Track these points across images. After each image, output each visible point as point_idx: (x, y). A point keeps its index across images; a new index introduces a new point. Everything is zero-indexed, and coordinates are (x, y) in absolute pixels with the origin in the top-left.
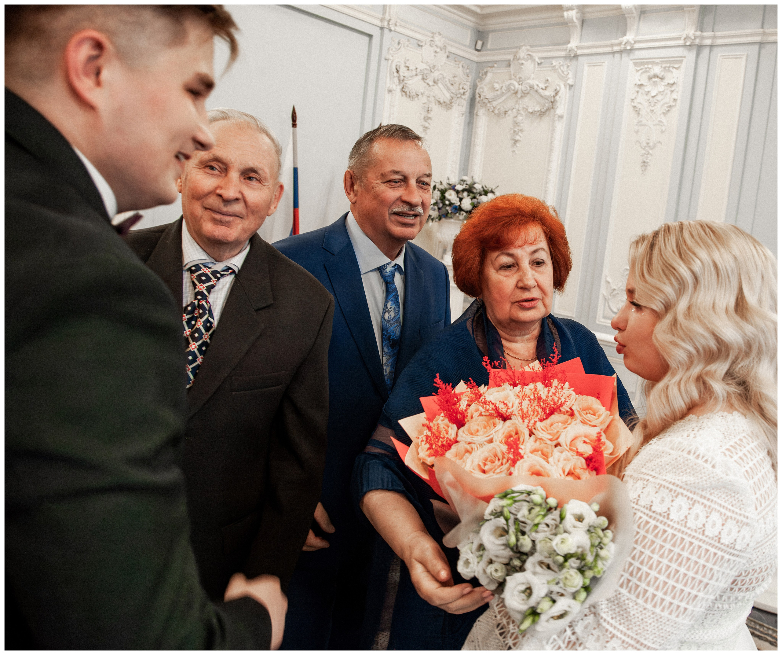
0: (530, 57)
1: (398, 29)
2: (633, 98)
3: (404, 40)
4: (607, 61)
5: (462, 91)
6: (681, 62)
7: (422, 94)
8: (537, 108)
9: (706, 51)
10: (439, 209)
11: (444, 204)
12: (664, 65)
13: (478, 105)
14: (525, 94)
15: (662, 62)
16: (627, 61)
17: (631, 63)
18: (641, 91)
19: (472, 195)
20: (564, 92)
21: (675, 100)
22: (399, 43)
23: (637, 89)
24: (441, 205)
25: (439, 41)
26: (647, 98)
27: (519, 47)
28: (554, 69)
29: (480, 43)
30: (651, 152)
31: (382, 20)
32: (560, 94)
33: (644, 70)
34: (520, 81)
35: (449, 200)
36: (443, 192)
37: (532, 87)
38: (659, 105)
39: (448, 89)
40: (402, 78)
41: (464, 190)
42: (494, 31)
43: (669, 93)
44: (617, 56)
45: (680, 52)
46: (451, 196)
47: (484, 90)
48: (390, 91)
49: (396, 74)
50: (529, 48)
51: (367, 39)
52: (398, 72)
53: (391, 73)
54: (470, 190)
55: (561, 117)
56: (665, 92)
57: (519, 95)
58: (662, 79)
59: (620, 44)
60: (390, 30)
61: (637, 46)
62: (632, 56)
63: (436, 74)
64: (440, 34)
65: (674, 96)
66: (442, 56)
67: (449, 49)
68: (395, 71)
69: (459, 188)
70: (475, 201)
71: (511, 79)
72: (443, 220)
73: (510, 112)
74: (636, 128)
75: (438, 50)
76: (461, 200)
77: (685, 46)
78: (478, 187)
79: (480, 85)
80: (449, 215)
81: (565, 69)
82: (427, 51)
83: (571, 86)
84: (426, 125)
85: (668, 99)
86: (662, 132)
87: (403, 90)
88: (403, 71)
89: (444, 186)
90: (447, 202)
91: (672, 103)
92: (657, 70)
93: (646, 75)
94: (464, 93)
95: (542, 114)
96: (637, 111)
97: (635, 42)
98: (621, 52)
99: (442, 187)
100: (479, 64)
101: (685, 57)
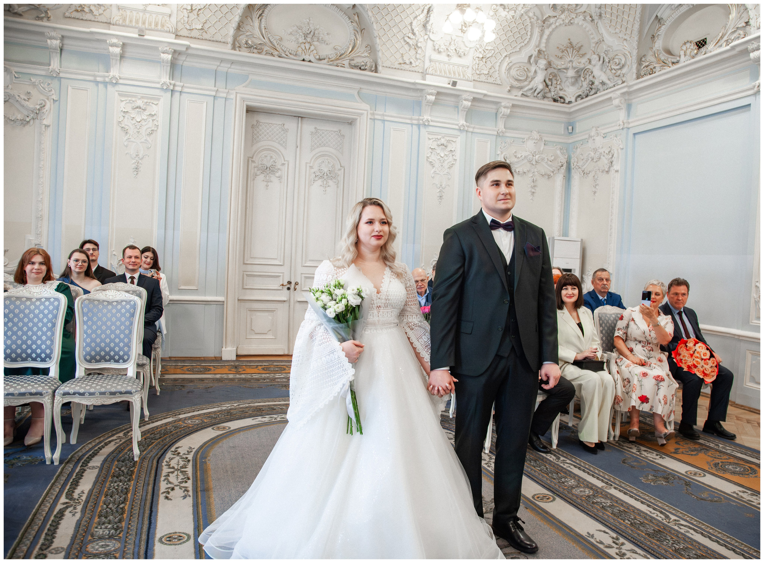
2: (120, 120)
6: (158, 100)
9: (177, 95)
12: (146, 101)
17: (116, 93)
18: (127, 116)
33: (128, 101)
43: (151, 121)
45: (158, 92)
55: (47, 126)
56: (148, 120)
61: (121, 81)
74: (126, 143)
77: (162, 89)
92: (139, 103)
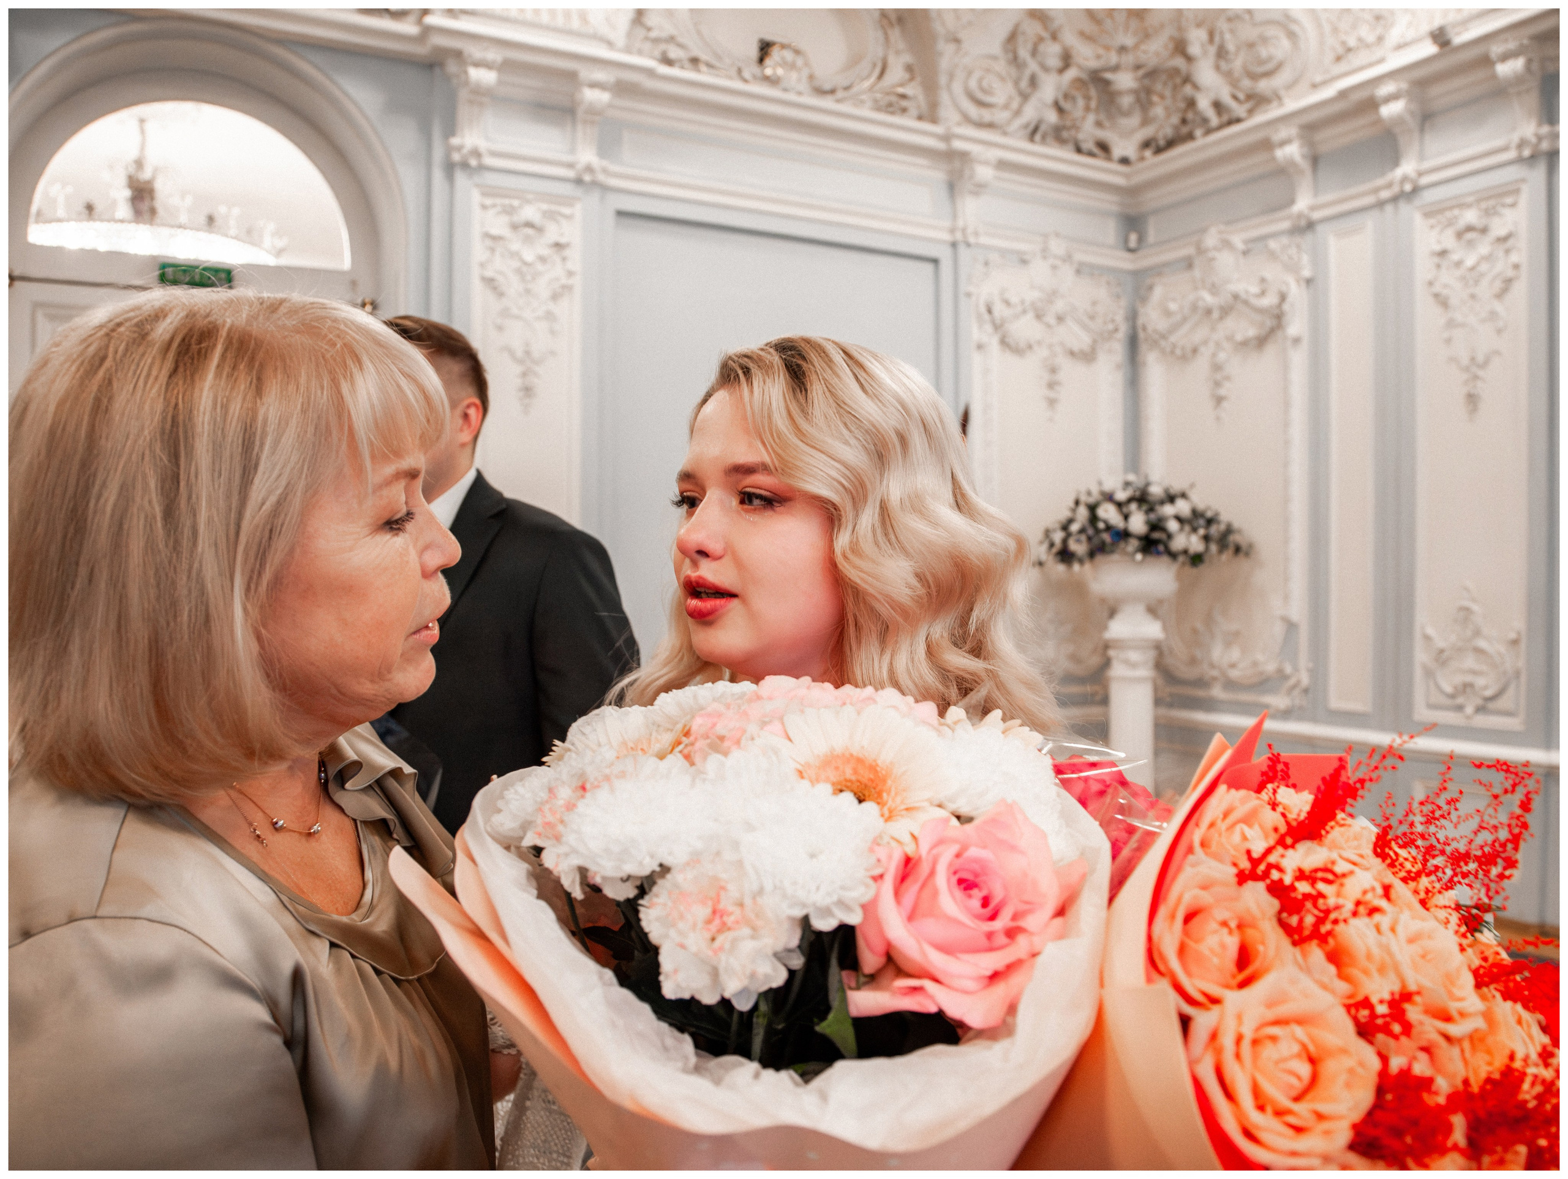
0: (1227, 244)
1: (984, 240)
3: (994, 257)
4: (1370, 222)
5: (1111, 327)
7: (1039, 343)
8: (1252, 332)
10: (1089, 539)
11: (1097, 531)
13: (1143, 347)
14: (1226, 311)
15: (1479, 201)
16: (1411, 214)
19: (1145, 507)
20: (1296, 293)
21: (1516, 267)
22: (986, 264)
23: (1436, 260)
24: (1090, 532)
25: (1057, 247)
26: (1458, 273)
27: (1204, 231)
28: (1272, 255)
29: (1133, 238)
30: (1481, 373)
31: (952, 231)
32: (1290, 299)
34: (1214, 290)
35: (1105, 522)
36: (1092, 508)
37: (1236, 297)
38: (1485, 282)
39: (1085, 327)
40: (998, 322)
41: (1130, 500)
42: (1156, 212)
44: (1389, 208)
46: (1108, 513)
47: (1152, 317)
48: (980, 347)
49: (986, 316)
50: (1222, 227)
51: (929, 268)
52: (990, 311)
53: (979, 317)
54: (1142, 498)
57: (1216, 315)
58: (1484, 231)
59: (1389, 185)
60: (968, 245)
62: (1418, 202)
63: (1059, 306)
64: (1057, 235)
65: (1514, 258)
66: (1067, 272)
67: (1079, 257)
68: (983, 310)
69: (1121, 496)
70: (1152, 516)
71: (1196, 288)
72: (1099, 558)
73: (1203, 349)
75: (1058, 263)
76: (1126, 517)
78: (1156, 490)
79: (1141, 310)
80: (1107, 548)
81: (1293, 251)
82: (1040, 271)
83: (1309, 282)
84: (1052, 395)
85: (1502, 266)
86: (1499, 331)
87: (1004, 343)
88: (999, 310)
89: (1095, 497)
90: (1101, 525)
91: (1510, 273)
93: (1450, 233)
94: (1116, 330)
95: (1261, 342)
96: (1442, 301)
97: (1420, 174)
98: (1395, 199)
99: (1091, 500)
100: (1136, 274)
101: (1523, 180)
